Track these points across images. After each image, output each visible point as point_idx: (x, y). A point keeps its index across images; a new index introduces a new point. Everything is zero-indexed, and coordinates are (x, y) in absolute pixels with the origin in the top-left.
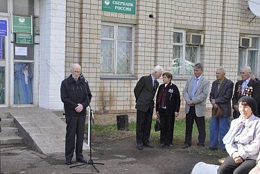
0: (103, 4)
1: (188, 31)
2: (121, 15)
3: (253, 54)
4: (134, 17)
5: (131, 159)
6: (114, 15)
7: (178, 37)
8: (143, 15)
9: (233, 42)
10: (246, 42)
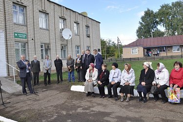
0: (15, 35)
1: (45, 44)
2: (22, 39)
3: (64, 51)
4: (26, 40)
5: (44, 90)
6: (19, 39)
7: (42, 47)
8: (30, 39)
9: (59, 48)
10: (62, 47)
